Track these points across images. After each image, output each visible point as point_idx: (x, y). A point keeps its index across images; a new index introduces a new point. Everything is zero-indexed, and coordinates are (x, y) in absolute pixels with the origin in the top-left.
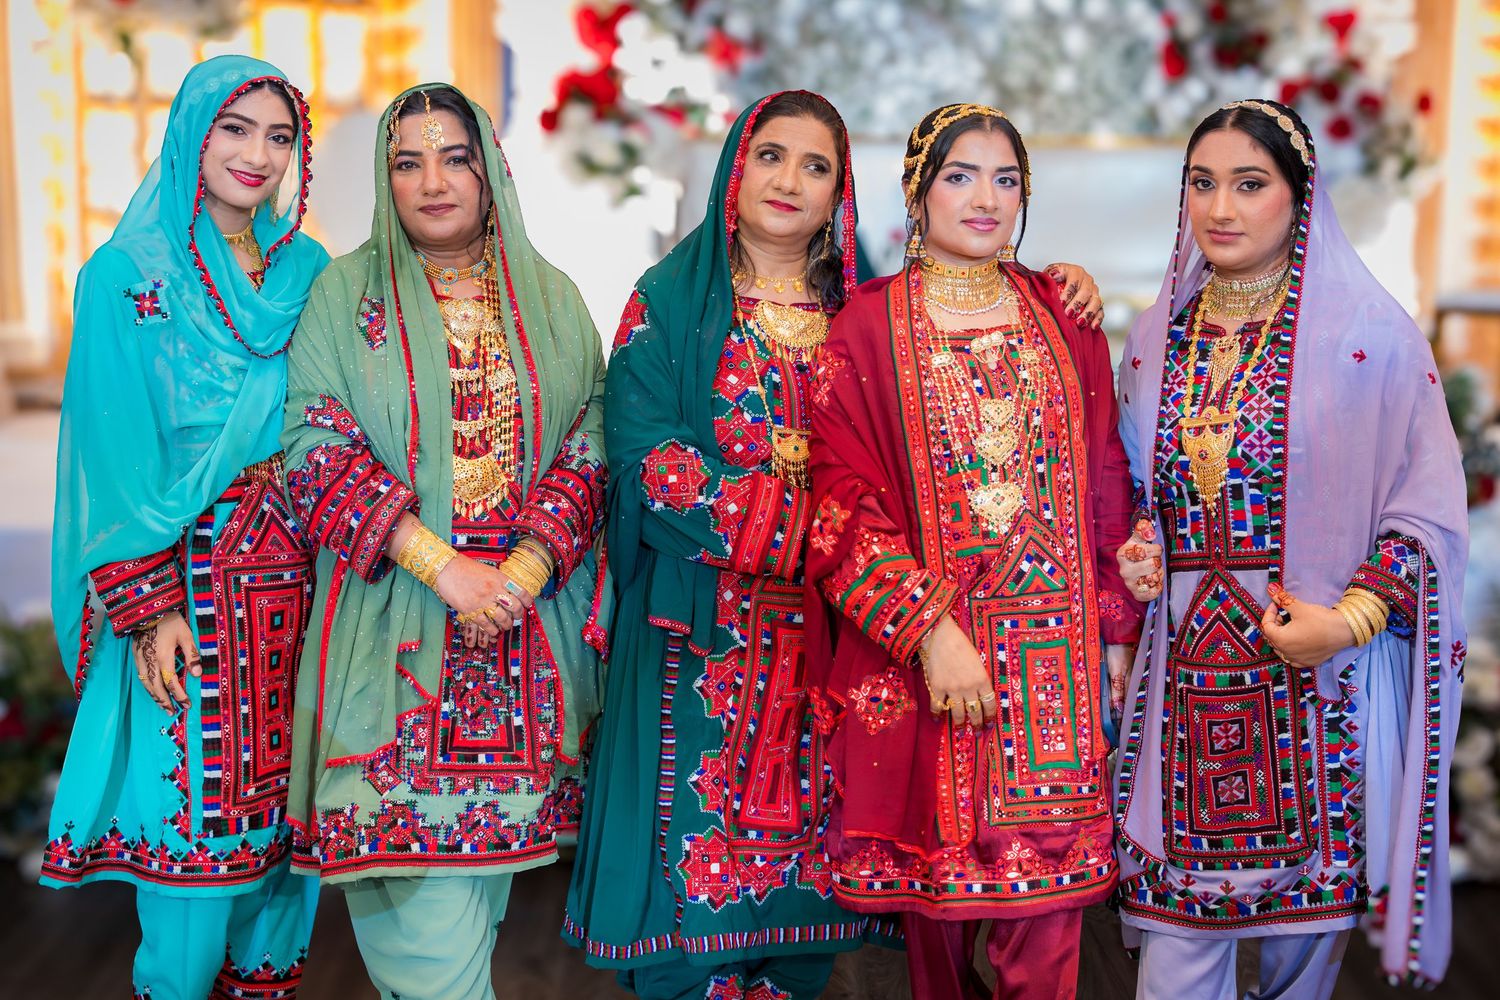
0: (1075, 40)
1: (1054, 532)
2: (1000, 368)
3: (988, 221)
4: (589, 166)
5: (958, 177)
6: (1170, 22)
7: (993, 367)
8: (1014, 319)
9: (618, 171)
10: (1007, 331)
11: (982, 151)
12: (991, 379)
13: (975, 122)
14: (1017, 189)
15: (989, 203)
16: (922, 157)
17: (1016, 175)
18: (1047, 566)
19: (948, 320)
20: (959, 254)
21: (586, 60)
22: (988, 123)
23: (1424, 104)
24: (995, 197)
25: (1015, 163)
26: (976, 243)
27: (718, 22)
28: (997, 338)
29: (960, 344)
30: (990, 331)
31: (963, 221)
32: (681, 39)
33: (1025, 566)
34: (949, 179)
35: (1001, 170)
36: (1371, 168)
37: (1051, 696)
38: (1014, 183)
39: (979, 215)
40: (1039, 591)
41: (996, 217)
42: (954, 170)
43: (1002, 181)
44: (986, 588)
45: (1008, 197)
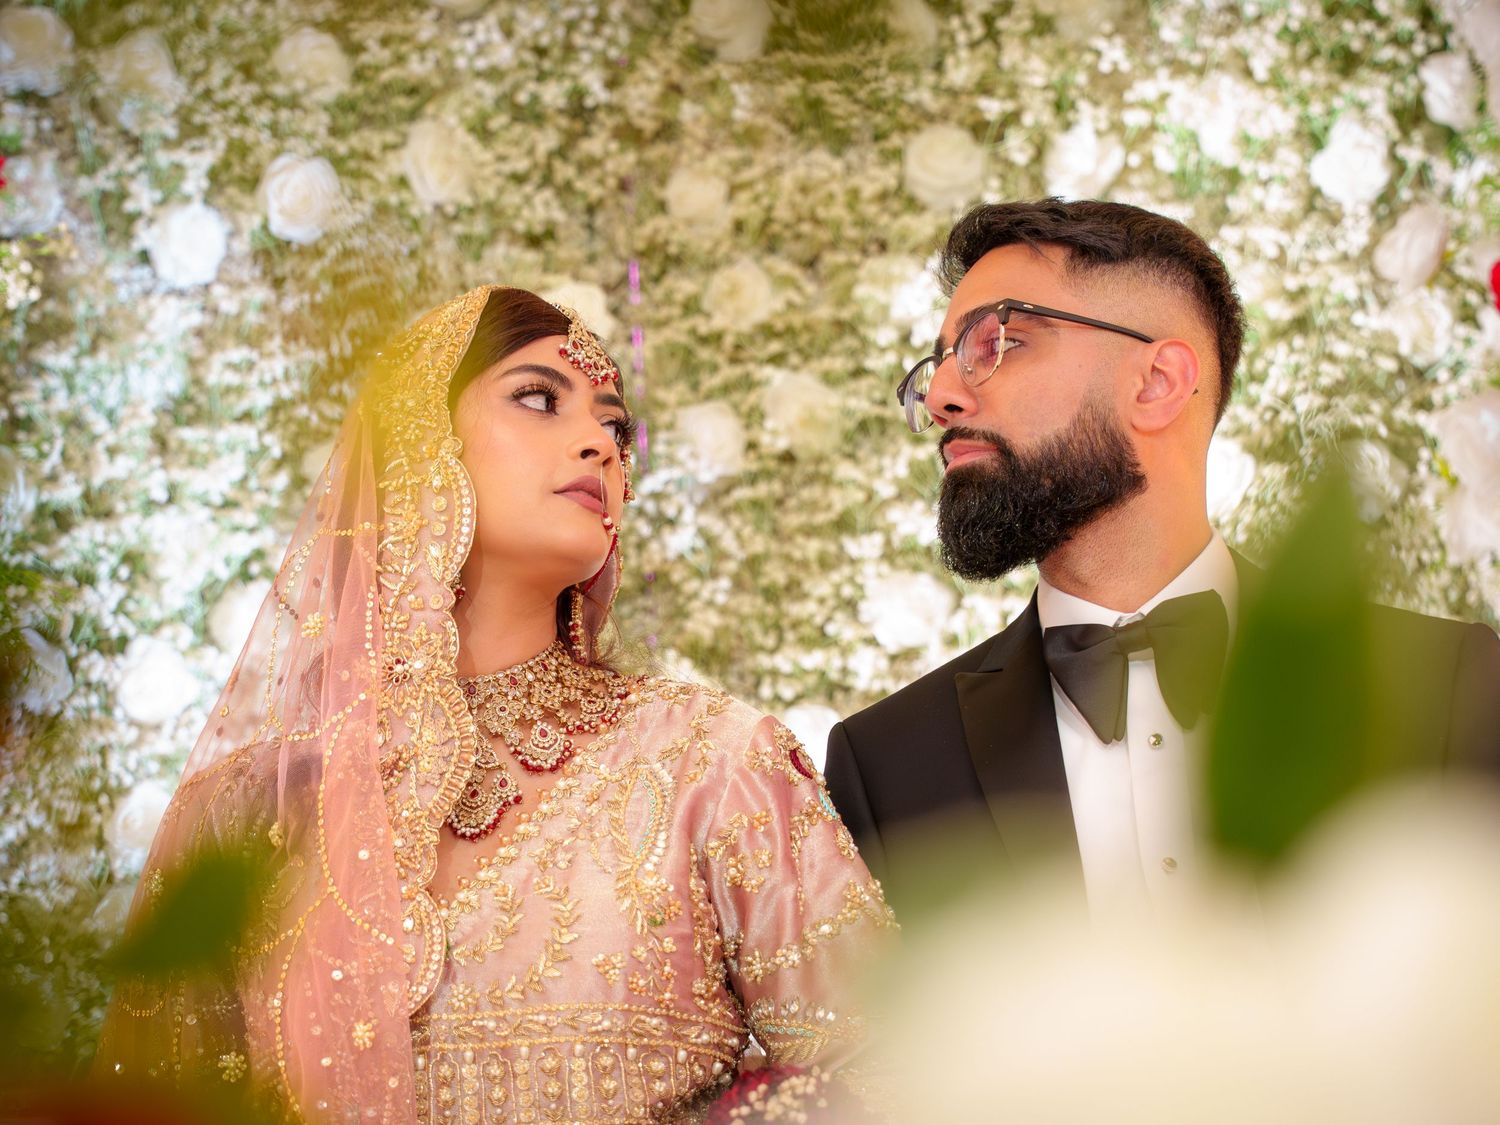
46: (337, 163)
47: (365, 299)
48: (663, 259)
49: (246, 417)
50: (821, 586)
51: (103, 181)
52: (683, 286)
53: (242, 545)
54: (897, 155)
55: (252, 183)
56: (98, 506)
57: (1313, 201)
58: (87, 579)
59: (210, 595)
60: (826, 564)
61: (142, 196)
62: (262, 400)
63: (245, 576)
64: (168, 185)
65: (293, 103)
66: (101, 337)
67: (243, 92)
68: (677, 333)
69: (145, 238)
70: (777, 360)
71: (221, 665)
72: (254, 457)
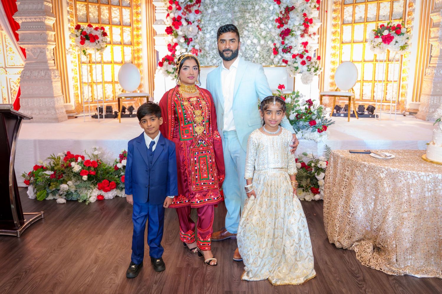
0: (259, 48)
1: (206, 136)
2: (196, 104)
3: (192, 77)
4: (168, 72)
5: (186, 69)
6: (275, 44)
7: (195, 104)
8: (198, 95)
9: (173, 73)
10: (198, 98)
11: (190, 63)
12: (195, 106)
13: (188, 58)
14: (198, 70)
15: (192, 73)
16: (179, 65)
17: (197, 67)
18: (204, 142)
19: (185, 95)
20: (187, 83)
21: (170, 54)
22: (190, 58)
23: (319, 58)
24: (193, 72)
25: (197, 65)
26: (190, 81)
27: (194, 46)
28: (195, 99)
29: (188, 100)
30: (194, 97)
31: (188, 77)
32: (187, 49)
33: (199, 142)
34: (184, 69)
35: (194, 67)
36: (309, 70)
37: (204, 166)
38: (197, 69)
39: (190, 76)
40: (202, 147)
41: (194, 76)
42: (185, 67)
43: (195, 69)
44: (193, 146)
45: (196, 71)
46: (217, 6)
47: (219, 14)
48: (234, 12)
49: (212, 21)
50: (241, 31)
51: (205, 8)
52: (235, 14)
53: (212, 28)
54: (247, 6)
55: (213, 7)
56: (205, 26)
57: (269, 9)
58: (204, 30)
59: (211, 31)
60: (242, 30)
61: (207, 9)
62: (213, 20)
63: (212, 30)
64: (209, 8)
65: (215, 3)
66: (205, 16)
67: (213, 2)
68: (235, 17)
69: (208, 11)
70: (240, 19)
71: (211, 35)
72: (213, 23)
